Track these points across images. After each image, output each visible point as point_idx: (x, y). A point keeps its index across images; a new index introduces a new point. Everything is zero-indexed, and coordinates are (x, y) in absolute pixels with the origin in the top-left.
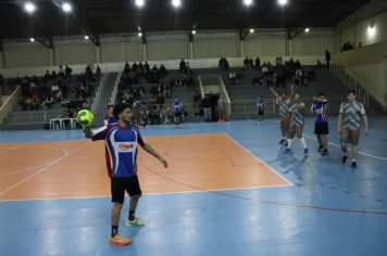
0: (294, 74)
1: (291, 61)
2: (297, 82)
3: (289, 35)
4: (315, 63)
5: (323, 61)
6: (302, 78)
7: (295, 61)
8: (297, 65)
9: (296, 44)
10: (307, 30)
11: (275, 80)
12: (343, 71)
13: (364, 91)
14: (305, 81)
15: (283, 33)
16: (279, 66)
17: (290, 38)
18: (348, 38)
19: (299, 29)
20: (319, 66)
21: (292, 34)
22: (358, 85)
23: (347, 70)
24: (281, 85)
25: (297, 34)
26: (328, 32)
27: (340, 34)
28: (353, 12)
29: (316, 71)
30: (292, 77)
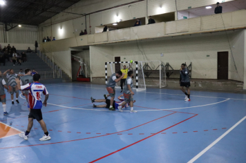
0: (12, 56)
1: (9, 47)
2: (14, 61)
3: (6, 28)
4: (26, 49)
5: (33, 47)
6: (18, 59)
7: (11, 46)
8: (14, 50)
10: (20, 26)
12: (45, 55)
13: (59, 68)
14: (20, 61)
15: (2, 26)
17: (7, 30)
18: (46, 34)
19: (14, 25)
20: (29, 51)
21: (9, 27)
22: (55, 64)
23: (47, 54)
25: (12, 28)
26: (34, 28)
27: (42, 30)
28: (50, 18)
29: (27, 54)
30: (10, 58)
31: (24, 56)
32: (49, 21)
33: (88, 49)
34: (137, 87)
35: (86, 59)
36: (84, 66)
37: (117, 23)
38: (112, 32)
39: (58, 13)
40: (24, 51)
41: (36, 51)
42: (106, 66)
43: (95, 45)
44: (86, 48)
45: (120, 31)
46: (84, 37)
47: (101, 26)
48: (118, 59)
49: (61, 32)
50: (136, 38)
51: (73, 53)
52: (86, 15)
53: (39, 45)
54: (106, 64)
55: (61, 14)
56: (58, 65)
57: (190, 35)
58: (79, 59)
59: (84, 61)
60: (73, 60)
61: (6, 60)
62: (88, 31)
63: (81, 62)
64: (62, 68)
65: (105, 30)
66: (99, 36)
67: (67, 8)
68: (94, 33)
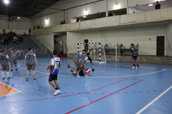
0: (13, 39)
1: (11, 32)
2: (15, 42)
3: (9, 19)
4: (23, 34)
5: (27, 33)
6: (17, 41)
7: (13, 32)
8: (14, 34)
9: (13, 24)
10: (19, 18)
11: (3, 41)
12: (36, 38)
13: (45, 47)
14: (18, 42)
15: (6, 18)
16: (4, 34)
17: (10, 21)
18: (37, 23)
19: (15, 17)
20: (25, 35)
21: (11, 19)
22: (43, 44)
23: (37, 38)
24: (6, 44)
25: (13, 19)
26: (28, 20)
27: (34, 21)
28: (39, 12)
29: (23, 37)
30: (12, 40)
31: (21, 38)
32: (38, 14)
33: (66, 34)
34: (100, 61)
35: (64, 41)
36: (63, 46)
37: (86, 16)
38: (82, 22)
39: (45, 9)
40: (21, 35)
41: (30, 35)
42: (78, 46)
43: (70, 31)
44: (64, 34)
45: (88, 22)
46: (63, 25)
47: (75, 18)
48: (86, 41)
49: (47, 22)
50: (99, 26)
51: (55, 37)
52: (64, 10)
53: (31, 31)
54: (78, 44)
55: (47, 9)
56: (45, 45)
57: (138, 24)
58: (60, 41)
59: (63, 42)
60: (55, 42)
61: (9, 41)
62: (66, 21)
63: (61, 43)
64: (48, 47)
65: (78, 21)
66: (73, 24)
67: (51, 5)
68: (70, 23)
